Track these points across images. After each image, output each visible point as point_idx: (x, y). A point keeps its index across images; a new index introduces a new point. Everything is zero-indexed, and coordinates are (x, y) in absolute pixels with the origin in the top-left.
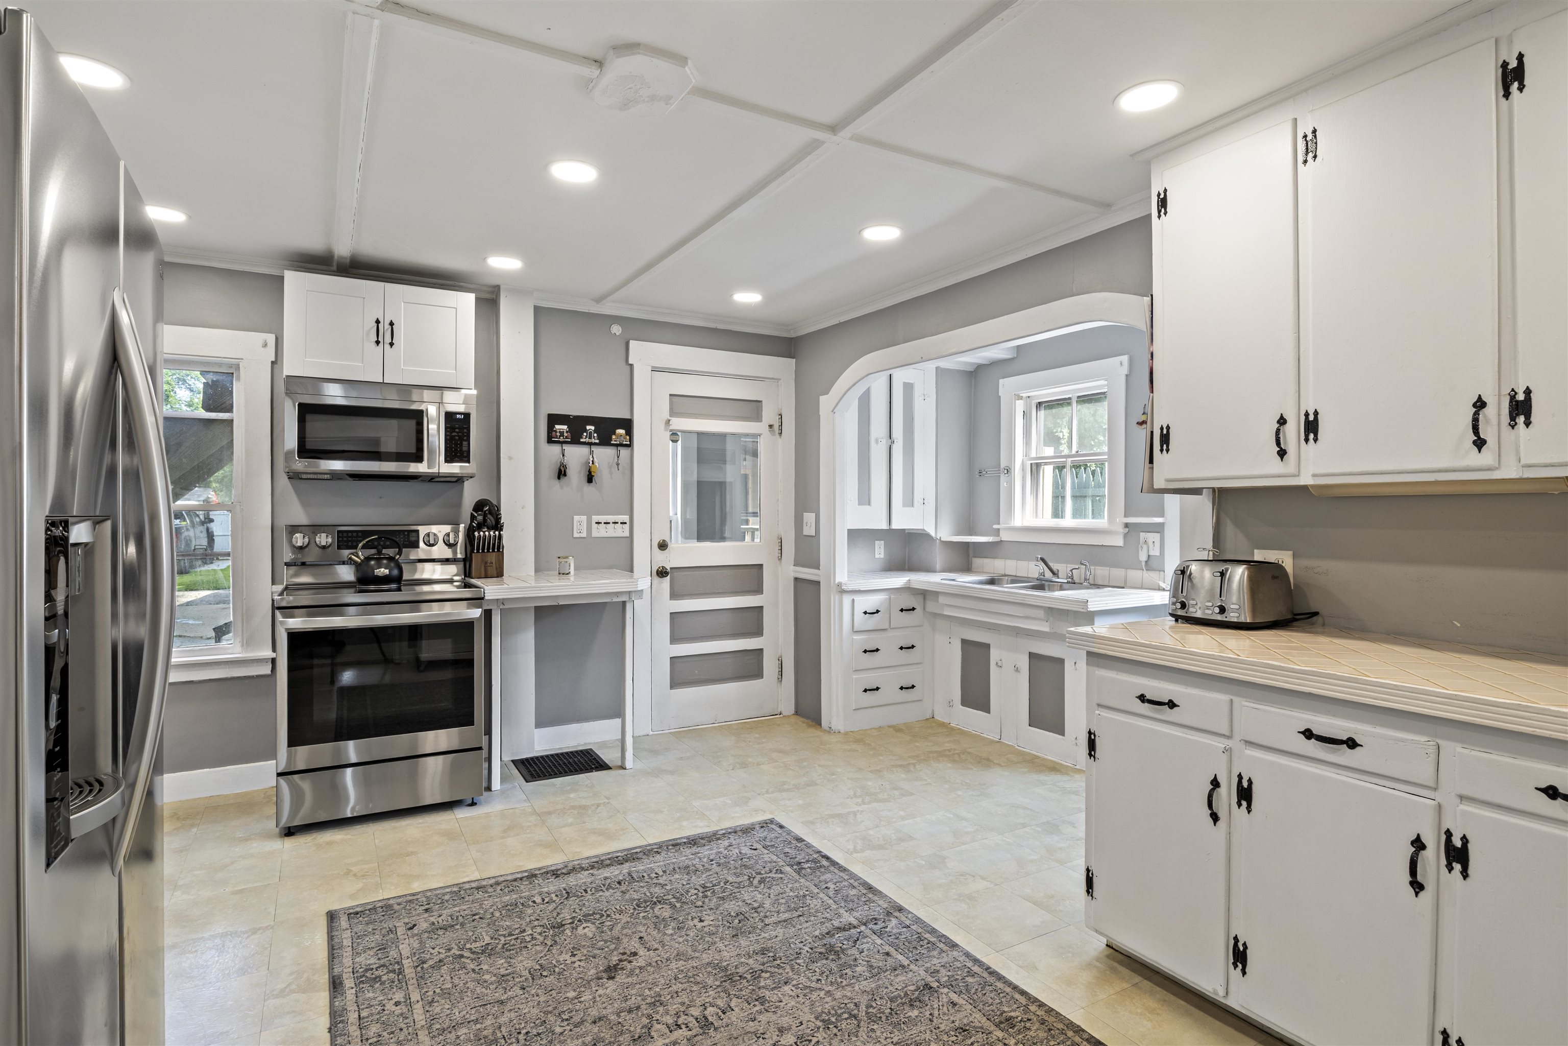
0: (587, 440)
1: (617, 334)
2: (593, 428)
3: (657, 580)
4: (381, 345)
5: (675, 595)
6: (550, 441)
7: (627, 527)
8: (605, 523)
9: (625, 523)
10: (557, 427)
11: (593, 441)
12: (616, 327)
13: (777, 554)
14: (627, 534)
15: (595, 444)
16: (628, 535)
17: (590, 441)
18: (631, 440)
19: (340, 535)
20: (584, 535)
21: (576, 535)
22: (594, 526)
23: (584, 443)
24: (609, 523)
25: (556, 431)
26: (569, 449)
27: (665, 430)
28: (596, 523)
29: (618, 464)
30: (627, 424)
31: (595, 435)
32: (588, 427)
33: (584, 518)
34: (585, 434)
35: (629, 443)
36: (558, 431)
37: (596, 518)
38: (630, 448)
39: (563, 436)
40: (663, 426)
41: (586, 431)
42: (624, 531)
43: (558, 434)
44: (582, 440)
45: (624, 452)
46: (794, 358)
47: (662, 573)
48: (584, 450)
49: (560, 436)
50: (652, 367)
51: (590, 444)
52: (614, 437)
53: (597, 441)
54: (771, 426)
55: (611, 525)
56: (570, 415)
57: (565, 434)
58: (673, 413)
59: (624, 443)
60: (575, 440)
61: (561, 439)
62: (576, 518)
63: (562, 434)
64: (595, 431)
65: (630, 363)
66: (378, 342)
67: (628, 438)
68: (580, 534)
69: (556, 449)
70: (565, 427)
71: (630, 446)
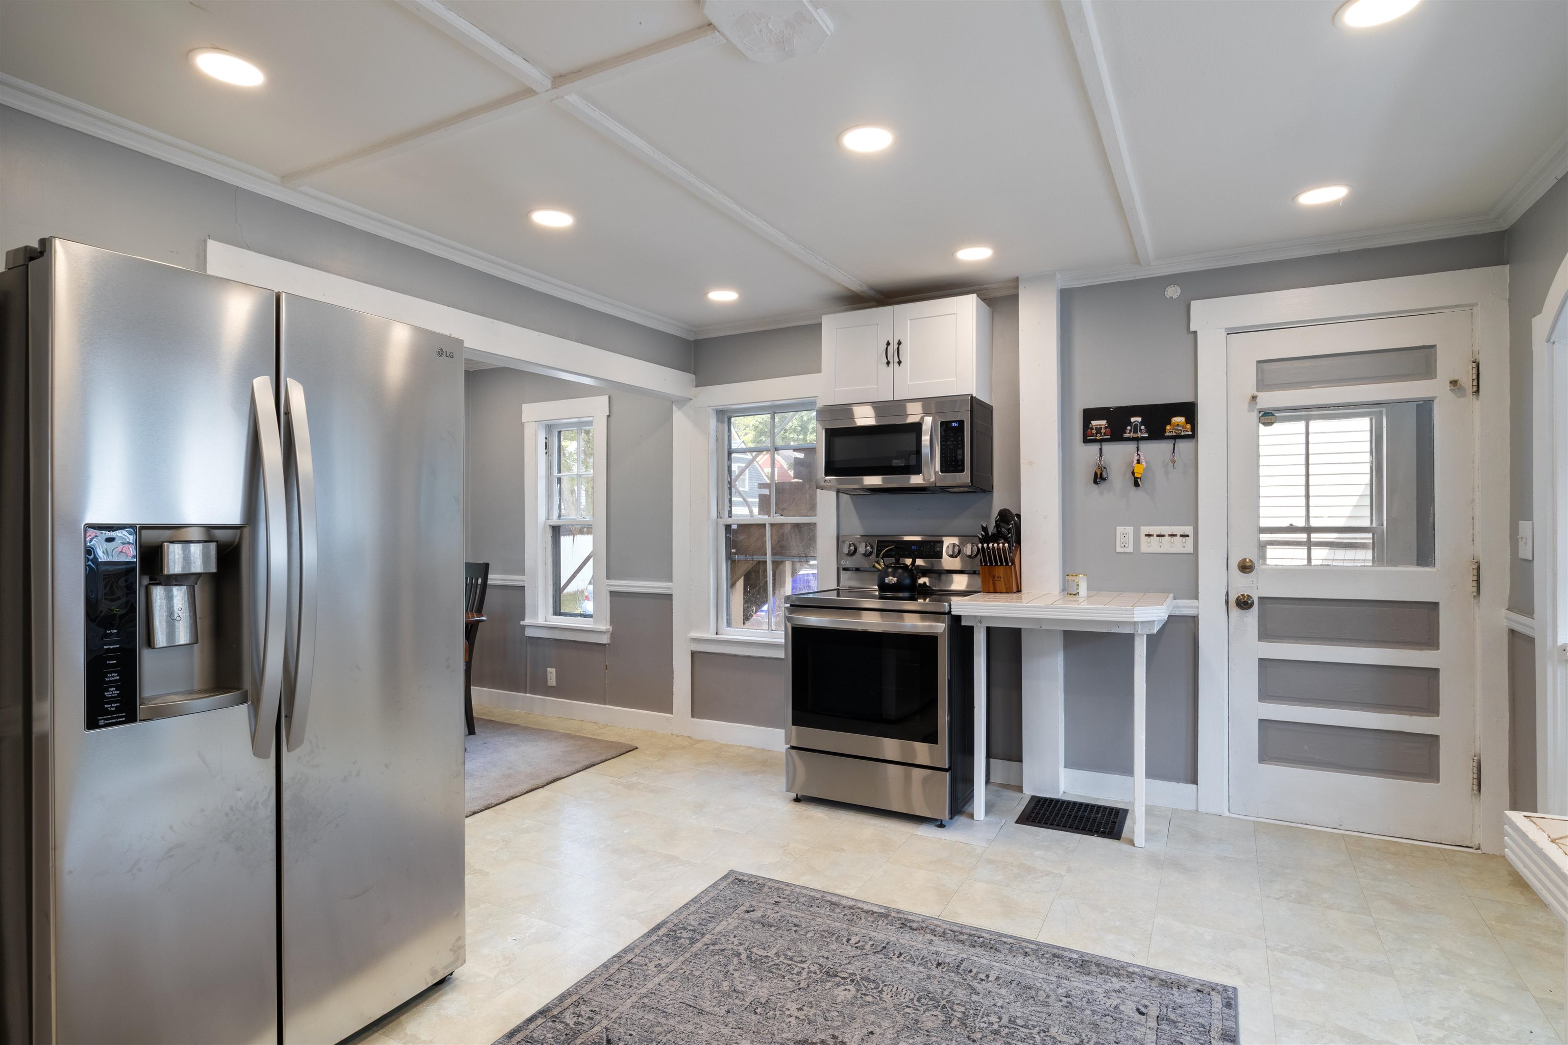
0: (1132, 435)
1: (1175, 297)
2: (1139, 419)
3: (1235, 612)
4: (891, 365)
5: (1265, 634)
6: (1086, 441)
7: (1190, 541)
8: (1158, 536)
9: (1188, 536)
10: (1094, 423)
11: (1139, 435)
12: (1173, 288)
13: (1471, 587)
14: (1189, 549)
15: (1143, 439)
16: (1192, 552)
17: (1135, 435)
18: (1194, 429)
19: (879, 545)
20: (1130, 549)
21: (1119, 550)
22: (1144, 539)
23: (1128, 439)
24: (1163, 536)
25: (1092, 429)
26: (1108, 448)
27: (1249, 411)
28: (1146, 535)
29: (1173, 462)
30: (1189, 410)
31: (1143, 427)
32: (1133, 419)
33: (1130, 530)
34: (1129, 428)
35: (1191, 433)
36: (1094, 427)
37: (1145, 530)
38: (1194, 440)
39: (1101, 433)
40: (1245, 406)
41: (1130, 424)
42: (1185, 546)
43: (1094, 431)
44: (1125, 436)
45: (1182, 445)
46: (1508, 264)
47: (1244, 603)
48: (1130, 447)
49: (1097, 433)
50: (1226, 329)
51: (1137, 439)
52: (1168, 427)
53: (1146, 435)
54: (1454, 383)
55: (1167, 538)
56: (1110, 408)
57: (1103, 431)
58: (1263, 384)
59: (1183, 433)
60: (1116, 435)
61: (1099, 437)
62: (1120, 529)
63: (1099, 430)
64: (1142, 423)
65: (1192, 329)
66: (888, 363)
67: (1189, 426)
68: (1124, 549)
69: (1094, 448)
70: (1104, 422)
71: (1193, 436)
